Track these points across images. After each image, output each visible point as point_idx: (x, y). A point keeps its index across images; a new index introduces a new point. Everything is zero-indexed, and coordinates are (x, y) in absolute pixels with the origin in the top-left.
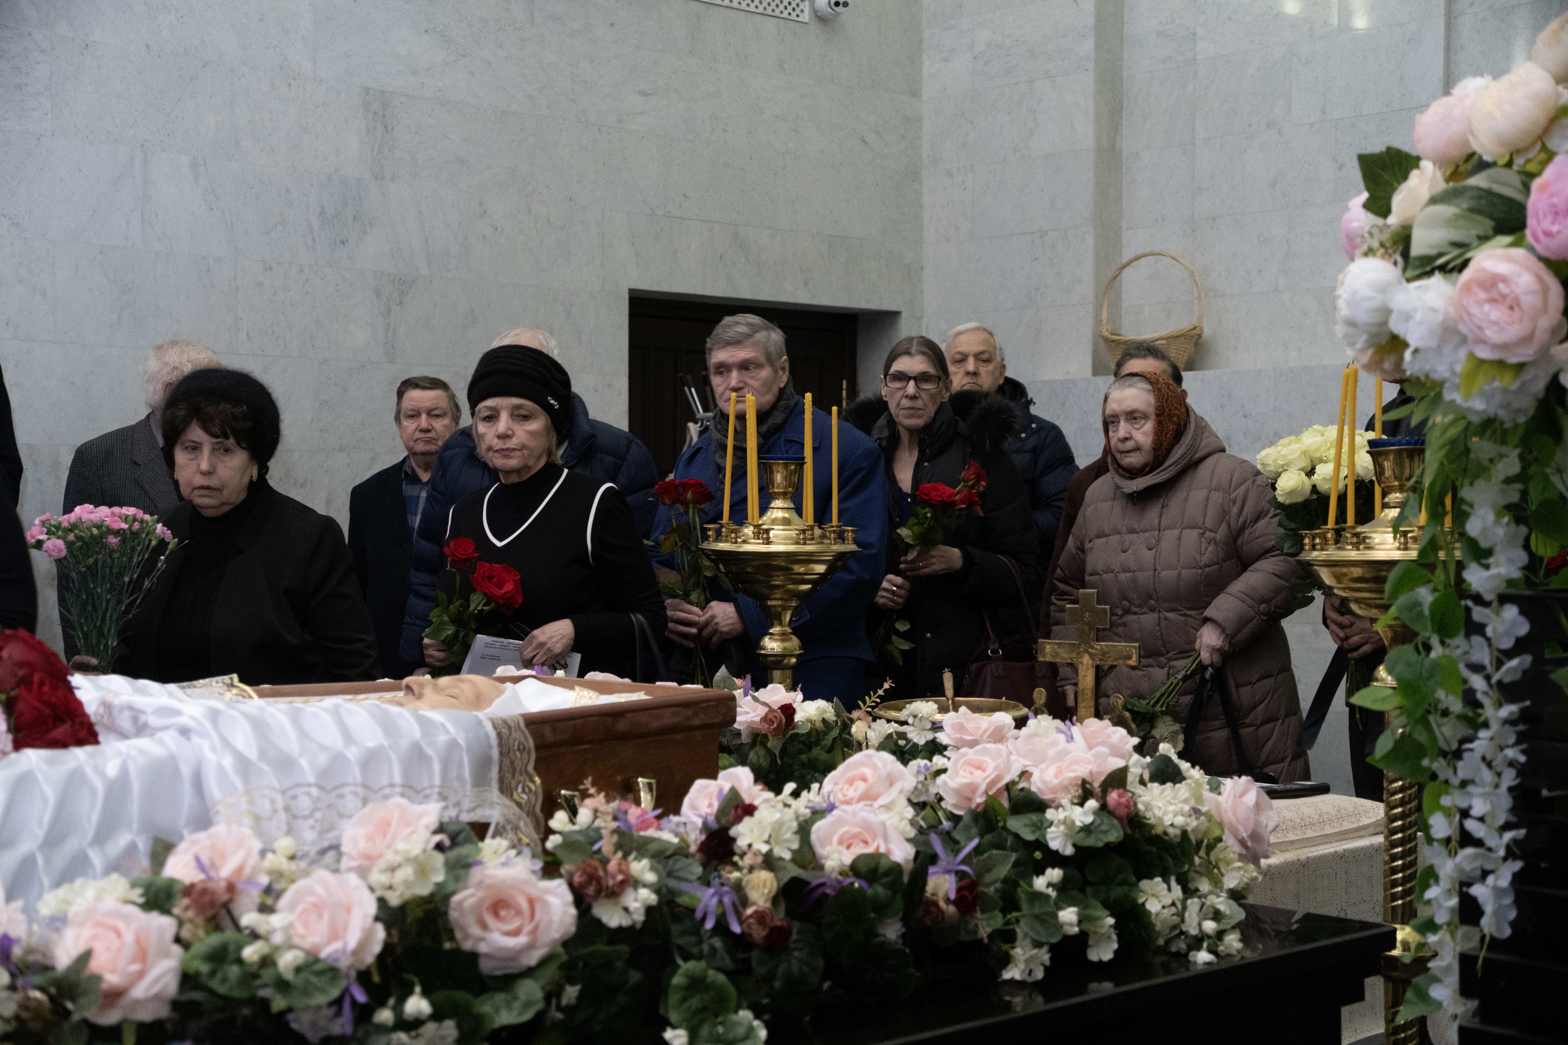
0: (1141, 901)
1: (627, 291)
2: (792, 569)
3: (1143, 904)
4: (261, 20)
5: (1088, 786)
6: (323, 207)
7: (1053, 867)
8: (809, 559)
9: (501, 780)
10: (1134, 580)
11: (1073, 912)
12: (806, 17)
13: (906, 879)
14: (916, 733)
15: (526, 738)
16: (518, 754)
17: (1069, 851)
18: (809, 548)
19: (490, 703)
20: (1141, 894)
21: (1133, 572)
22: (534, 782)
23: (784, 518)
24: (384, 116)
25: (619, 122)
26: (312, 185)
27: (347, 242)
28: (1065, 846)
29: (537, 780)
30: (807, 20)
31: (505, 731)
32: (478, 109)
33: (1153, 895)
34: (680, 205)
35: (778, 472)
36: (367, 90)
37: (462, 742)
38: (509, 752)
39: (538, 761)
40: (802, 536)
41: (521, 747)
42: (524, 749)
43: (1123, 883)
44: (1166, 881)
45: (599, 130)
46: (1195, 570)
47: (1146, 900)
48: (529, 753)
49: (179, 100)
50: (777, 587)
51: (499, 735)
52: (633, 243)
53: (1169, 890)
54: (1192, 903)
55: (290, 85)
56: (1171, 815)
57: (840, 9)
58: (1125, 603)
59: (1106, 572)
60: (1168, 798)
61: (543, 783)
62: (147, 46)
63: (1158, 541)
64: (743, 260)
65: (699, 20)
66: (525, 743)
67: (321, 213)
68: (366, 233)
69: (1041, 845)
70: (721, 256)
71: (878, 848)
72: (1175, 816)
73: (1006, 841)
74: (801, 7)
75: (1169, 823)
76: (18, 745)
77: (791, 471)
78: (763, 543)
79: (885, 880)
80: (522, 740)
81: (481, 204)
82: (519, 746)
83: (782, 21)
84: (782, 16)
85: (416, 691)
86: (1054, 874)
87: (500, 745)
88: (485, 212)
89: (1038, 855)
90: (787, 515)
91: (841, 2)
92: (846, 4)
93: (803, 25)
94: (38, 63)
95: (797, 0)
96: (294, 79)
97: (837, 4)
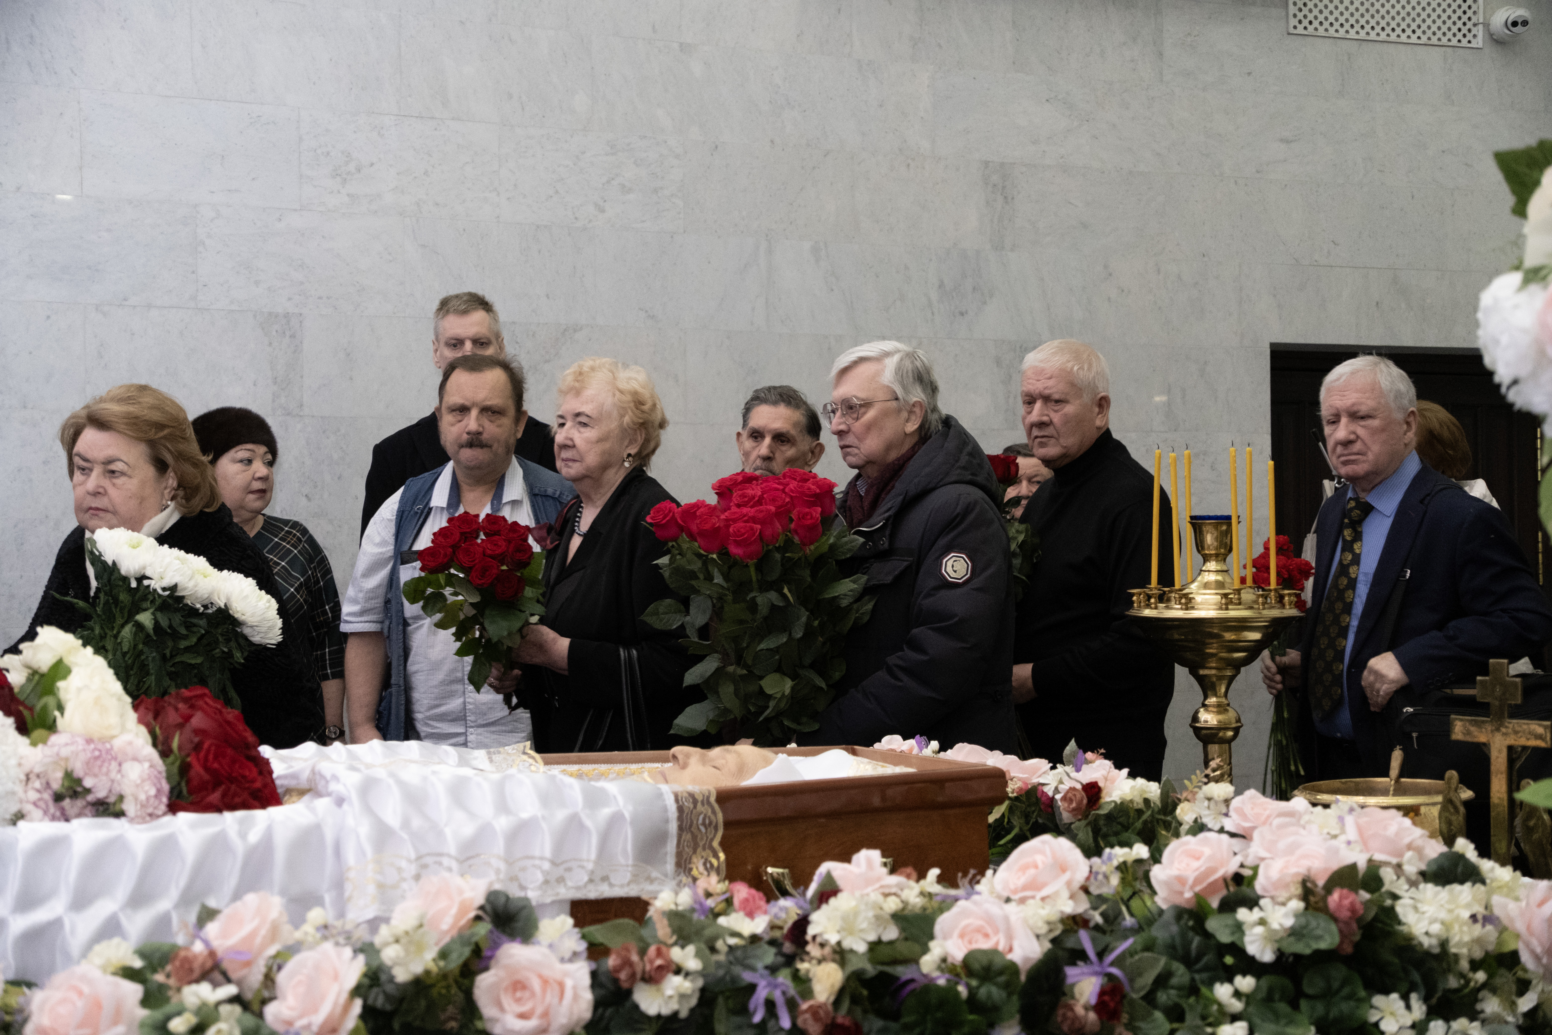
0: (1373, 1019)
1: (1268, 346)
2: (1223, 637)
3: (1376, 1025)
4: (881, 106)
5: (1309, 885)
6: (942, 281)
7: (1244, 975)
8: (1242, 625)
9: (679, 855)
11: (1242, 1027)
12: (1478, 42)
13: (1023, 978)
14: (1213, 817)
15: (714, 812)
16: (703, 829)
17: (1267, 956)
18: (1233, 613)
19: (754, 774)
20: (1373, 1011)
22: (718, 858)
23: (1217, 582)
24: (1004, 187)
25: (1258, 172)
26: (931, 260)
27: (967, 313)
28: (1263, 951)
29: (722, 856)
30: (1480, 45)
31: (688, 805)
32: (1103, 172)
33: (1392, 1014)
34: (1329, 252)
35: (1207, 532)
36: (986, 164)
37: (627, 815)
38: (691, 826)
39: (724, 837)
40: (1224, 601)
41: (707, 822)
42: (711, 823)
43: (1351, 997)
44: (1405, 998)
45: (1236, 182)
47: (1381, 1019)
48: (716, 828)
49: (801, 190)
50: (1213, 655)
51: (680, 809)
52: (1275, 296)
53: (1408, 1007)
54: (1435, 1026)
55: (909, 165)
56: (1426, 923)
57: (1519, 29)
60: (1442, 902)
61: (727, 859)
62: (772, 141)
64: (1403, 306)
65: (1349, 59)
66: (713, 817)
67: (940, 287)
68: (985, 303)
69: (1237, 950)
70: (1377, 303)
71: (997, 943)
72: (1431, 923)
73: (1191, 942)
74: (1473, 32)
75: (1424, 930)
76: (173, 808)
77: (1222, 532)
78: (1181, 609)
79: (1002, 979)
80: (710, 813)
81: (1106, 267)
82: (704, 819)
83: (1449, 50)
84: (1450, 44)
85: (681, 761)
86: (1246, 983)
87: (680, 818)
88: (1110, 275)
89: (1229, 960)
90: (1219, 578)
91: (1520, 21)
92: (1525, 23)
93: (1479, 51)
94: (672, 167)
95: (1469, 25)
96: (913, 159)
97: (1515, 24)
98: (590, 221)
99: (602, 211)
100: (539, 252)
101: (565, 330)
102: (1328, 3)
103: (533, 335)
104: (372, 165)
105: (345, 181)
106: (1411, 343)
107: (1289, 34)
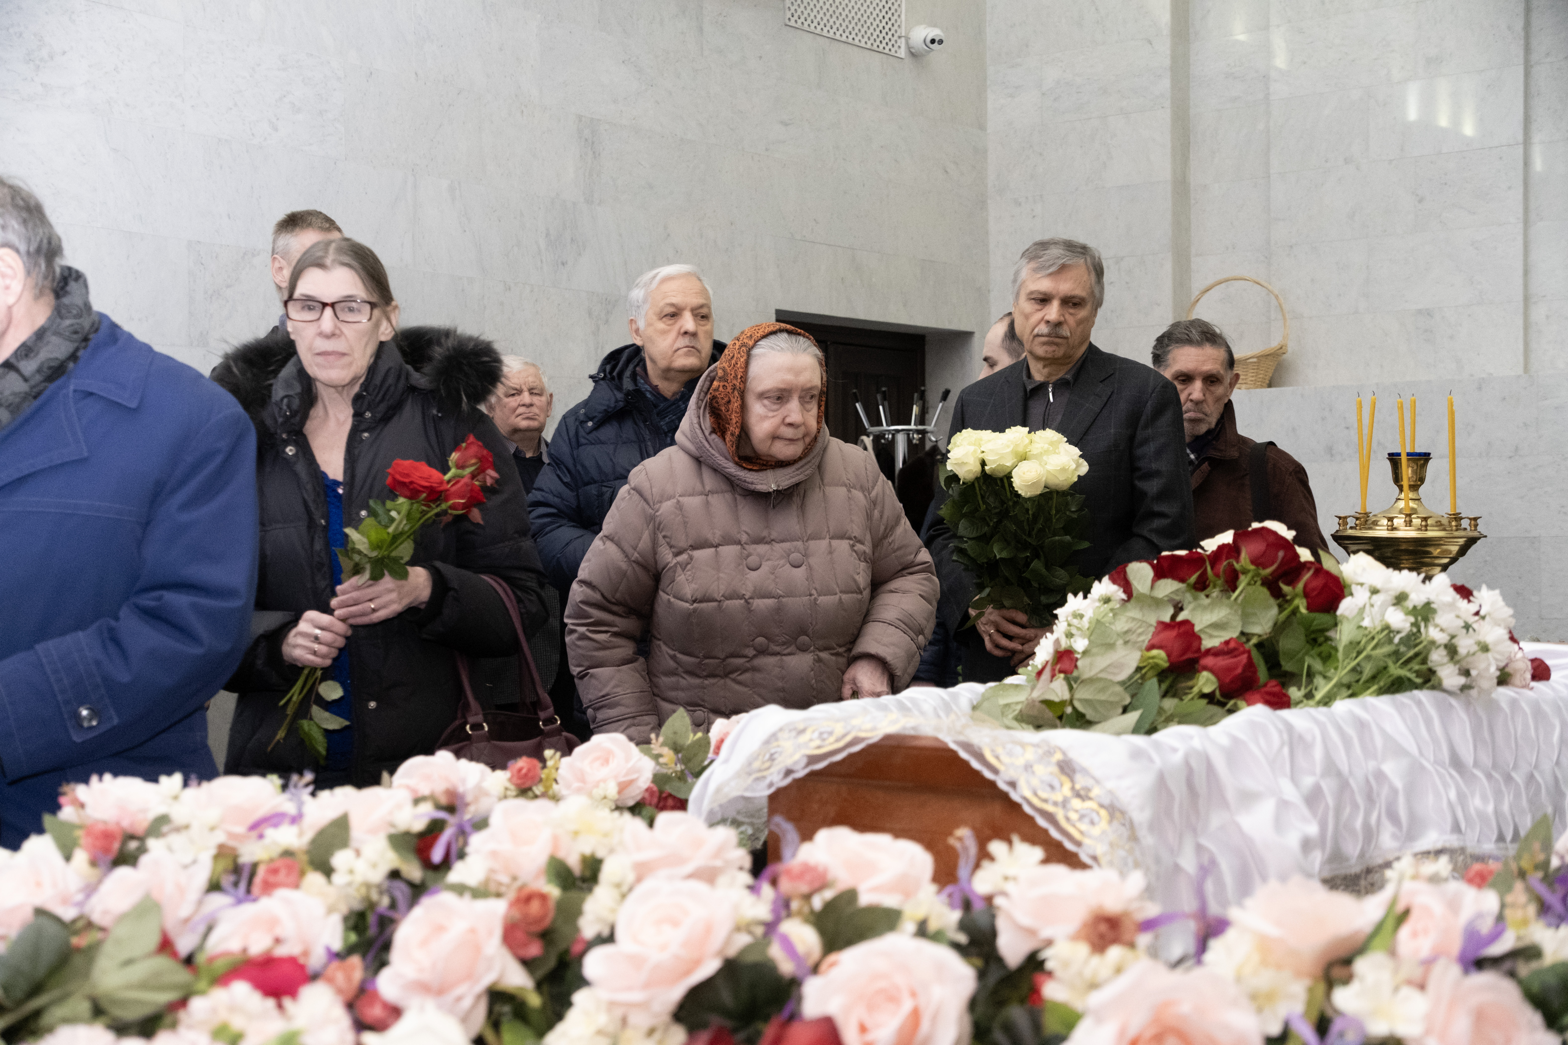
1: (774, 312)
6: (548, 230)
10: (779, 610)
12: (902, 53)
21: (778, 597)
24: (593, 143)
25: (767, 150)
26: (540, 208)
27: (566, 263)
30: (903, 56)
32: (663, 137)
34: (812, 229)
36: (580, 118)
45: (752, 157)
46: (855, 595)
49: (440, 127)
52: (778, 266)
55: (522, 112)
57: (935, 46)
58: (761, 639)
59: (730, 598)
62: (416, 74)
63: (806, 555)
64: (858, 282)
67: (547, 235)
68: (580, 254)
70: (842, 279)
74: (899, 44)
81: (665, 228)
83: (885, 56)
84: (885, 51)
88: (669, 235)
91: (937, 40)
92: (941, 42)
93: (900, 60)
94: (335, 90)
95: (896, 37)
96: (526, 106)
97: (933, 41)
98: (265, 139)
99: (276, 130)
100: (221, 168)
101: (245, 254)
102: (816, 3)
103: (216, 257)
104: (64, 53)
105: (38, 68)
106: (862, 316)
107: (786, 25)
